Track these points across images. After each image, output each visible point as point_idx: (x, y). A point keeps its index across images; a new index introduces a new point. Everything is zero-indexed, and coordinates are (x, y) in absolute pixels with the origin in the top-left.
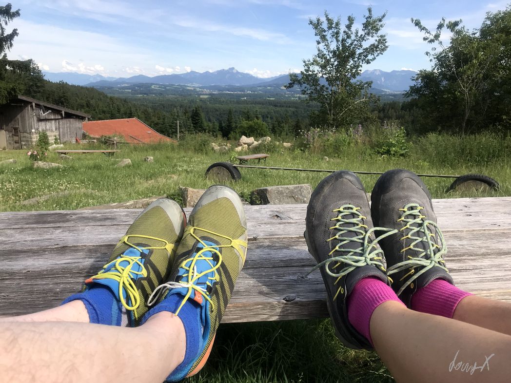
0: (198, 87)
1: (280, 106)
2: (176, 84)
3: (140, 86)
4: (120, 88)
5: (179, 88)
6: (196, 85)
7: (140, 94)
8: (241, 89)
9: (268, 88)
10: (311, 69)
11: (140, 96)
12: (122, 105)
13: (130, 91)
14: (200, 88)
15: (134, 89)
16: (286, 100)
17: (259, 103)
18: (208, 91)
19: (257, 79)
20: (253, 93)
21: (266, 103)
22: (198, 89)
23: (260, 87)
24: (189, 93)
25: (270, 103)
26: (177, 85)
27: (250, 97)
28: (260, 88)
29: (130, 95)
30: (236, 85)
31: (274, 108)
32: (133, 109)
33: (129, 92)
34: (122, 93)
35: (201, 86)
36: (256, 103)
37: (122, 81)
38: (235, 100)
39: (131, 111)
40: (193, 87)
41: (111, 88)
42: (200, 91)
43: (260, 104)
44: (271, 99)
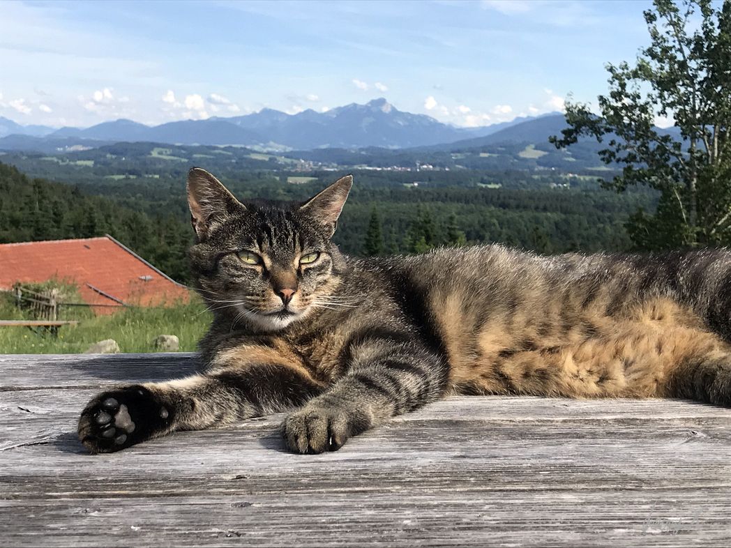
0: (280, 154)
1: (518, 207)
2: (222, 146)
3: (119, 149)
4: (61, 157)
5: (229, 158)
6: (277, 148)
7: (118, 174)
8: (404, 158)
9: (483, 155)
10: (629, 90)
11: (116, 177)
12: (66, 204)
13: (90, 163)
14: (287, 156)
15: (102, 159)
16: (536, 190)
17: (457, 199)
18: (308, 165)
19: (448, 130)
20: (438, 169)
21: (476, 196)
22: (282, 160)
23: (459, 151)
24: (257, 171)
25: (489, 198)
26: (225, 149)
27: (430, 180)
28: (460, 156)
29: (91, 175)
30: (391, 147)
31: (499, 212)
32: (98, 216)
33: (87, 167)
34: (69, 170)
35: (289, 149)
36: (447, 198)
37: (70, 136)
38: (387, 190)
39: (91, 219)
40: (268, 153)
41: (37, 156)
42: (287, 165)
43: (459, 200)
44: (490, 186)
